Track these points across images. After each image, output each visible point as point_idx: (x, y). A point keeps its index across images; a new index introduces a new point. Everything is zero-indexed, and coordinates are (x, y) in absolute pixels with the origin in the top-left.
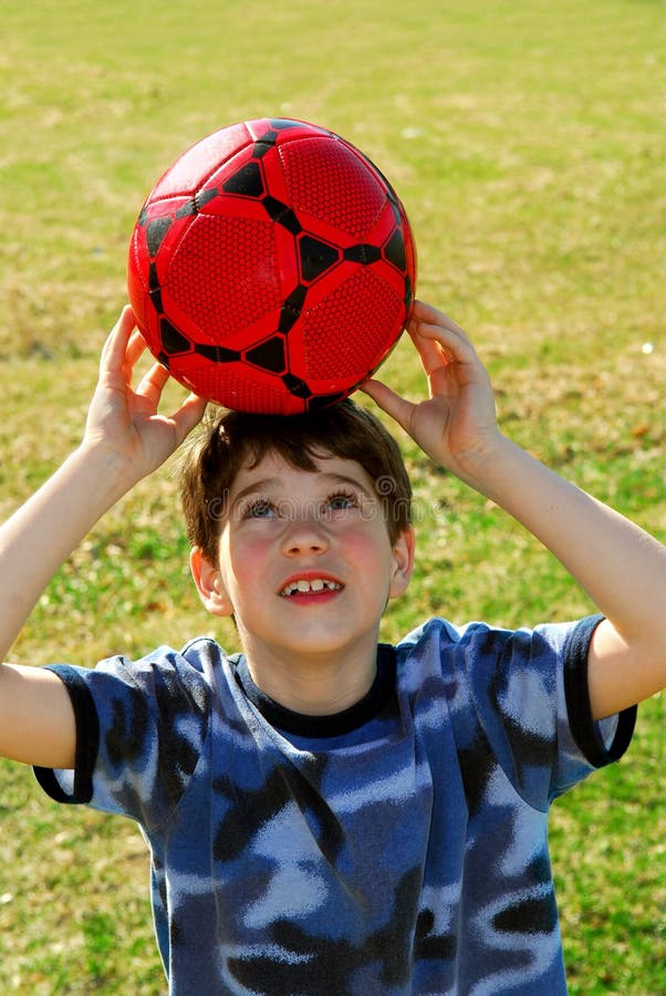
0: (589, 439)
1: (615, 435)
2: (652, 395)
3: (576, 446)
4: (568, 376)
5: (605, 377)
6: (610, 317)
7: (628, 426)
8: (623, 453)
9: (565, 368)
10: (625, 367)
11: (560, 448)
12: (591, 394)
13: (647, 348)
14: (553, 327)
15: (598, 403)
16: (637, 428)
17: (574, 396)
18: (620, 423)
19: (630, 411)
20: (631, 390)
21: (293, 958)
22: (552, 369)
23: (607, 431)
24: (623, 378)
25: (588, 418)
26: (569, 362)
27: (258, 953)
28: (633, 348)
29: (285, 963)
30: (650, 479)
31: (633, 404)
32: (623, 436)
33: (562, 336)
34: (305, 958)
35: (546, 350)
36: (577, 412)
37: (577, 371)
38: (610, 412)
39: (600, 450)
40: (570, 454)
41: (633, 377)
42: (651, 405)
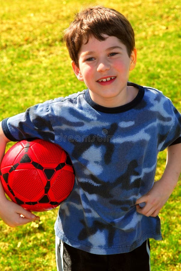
0: (12, 41)
1: (19, 40)
2: (31, 29)
3: (8, 43)
4: (8, 23)
5: (19, 24)
6: (23, 5)
7: (23, 37)
8: (20, 45)
9: (9, 21)
10: (25, 20)
11: (3, 44)
12: (14, 28)
13: (32, 15)
14: (7, 9)
15: (16, 31)
16: (26, 38)
17: (10, 29)
18: (21, 37)
19: (24, 33)
20: (26, 27)
21: (95, 184)
22: (4, 21)
23: (17, 39)
24: (24, 24)
25: (13, 35)
26: (9, 19)
27: (87, 181)
28: (28, 15)
29: (93, 185)
30: (26, 53)
31: (26, 31)
32: (22, 40)
33: (9, 11)
34: (98, 185)
35: (4, 15)
36: (10, 33)
37: (11, 21)
38: (19, 34)
39: (15, 45)
40: (6, 46)
41: (27, 24)
42: (30, 32)
